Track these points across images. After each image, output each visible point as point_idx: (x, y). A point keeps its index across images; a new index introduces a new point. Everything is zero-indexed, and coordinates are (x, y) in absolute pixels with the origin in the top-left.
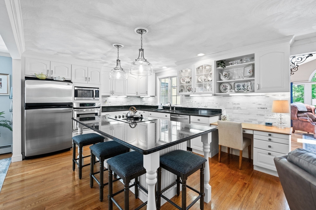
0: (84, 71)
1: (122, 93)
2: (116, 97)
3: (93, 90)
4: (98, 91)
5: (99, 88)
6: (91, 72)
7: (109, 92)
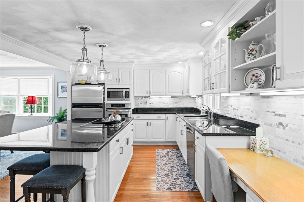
0: (115, 73)
1: (161, 93)
2: (160, 97)
3: (123, 91)
4: (129, 91)
5: (129, 89)
6: (121, 73)
7: (146, 92)
